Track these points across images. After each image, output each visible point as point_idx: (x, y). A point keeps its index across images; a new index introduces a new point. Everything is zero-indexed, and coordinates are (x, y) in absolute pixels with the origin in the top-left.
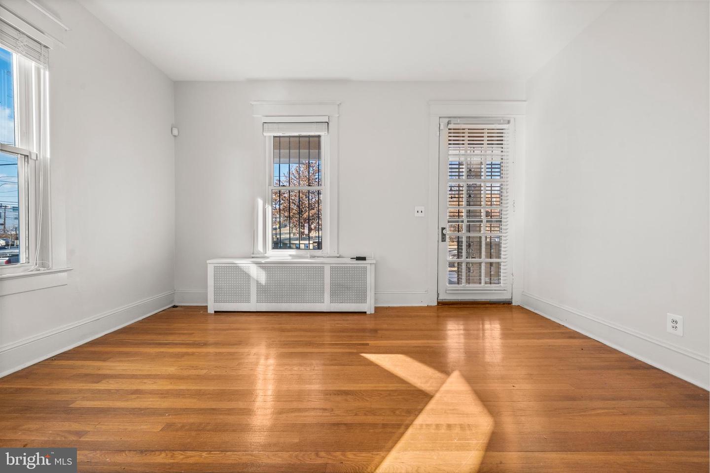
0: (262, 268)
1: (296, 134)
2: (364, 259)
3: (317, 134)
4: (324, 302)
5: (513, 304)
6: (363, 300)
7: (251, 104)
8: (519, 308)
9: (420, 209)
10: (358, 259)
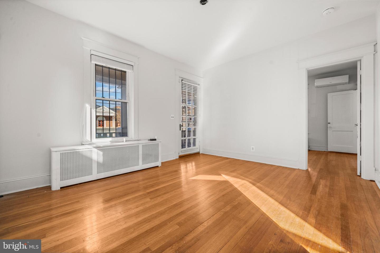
0: (100, 151)
1: (114, 67)
2: (155, 140)
3: (124, 70)
4: (139, 165)
5: (200, 153)
6: (157, 160)
7: (81, 39)
8: (203, 154)
9: (173, 116)
10: (151, 140)
